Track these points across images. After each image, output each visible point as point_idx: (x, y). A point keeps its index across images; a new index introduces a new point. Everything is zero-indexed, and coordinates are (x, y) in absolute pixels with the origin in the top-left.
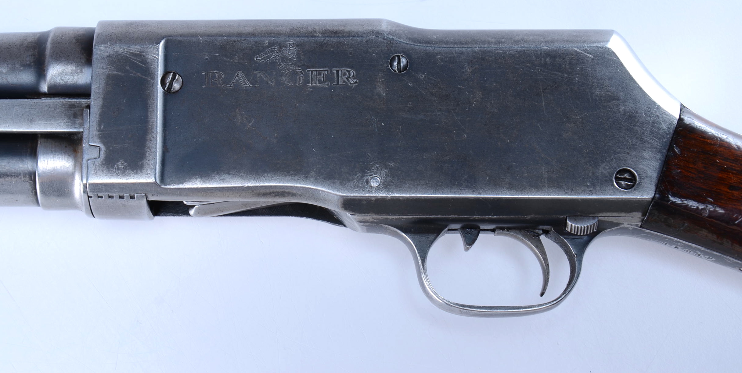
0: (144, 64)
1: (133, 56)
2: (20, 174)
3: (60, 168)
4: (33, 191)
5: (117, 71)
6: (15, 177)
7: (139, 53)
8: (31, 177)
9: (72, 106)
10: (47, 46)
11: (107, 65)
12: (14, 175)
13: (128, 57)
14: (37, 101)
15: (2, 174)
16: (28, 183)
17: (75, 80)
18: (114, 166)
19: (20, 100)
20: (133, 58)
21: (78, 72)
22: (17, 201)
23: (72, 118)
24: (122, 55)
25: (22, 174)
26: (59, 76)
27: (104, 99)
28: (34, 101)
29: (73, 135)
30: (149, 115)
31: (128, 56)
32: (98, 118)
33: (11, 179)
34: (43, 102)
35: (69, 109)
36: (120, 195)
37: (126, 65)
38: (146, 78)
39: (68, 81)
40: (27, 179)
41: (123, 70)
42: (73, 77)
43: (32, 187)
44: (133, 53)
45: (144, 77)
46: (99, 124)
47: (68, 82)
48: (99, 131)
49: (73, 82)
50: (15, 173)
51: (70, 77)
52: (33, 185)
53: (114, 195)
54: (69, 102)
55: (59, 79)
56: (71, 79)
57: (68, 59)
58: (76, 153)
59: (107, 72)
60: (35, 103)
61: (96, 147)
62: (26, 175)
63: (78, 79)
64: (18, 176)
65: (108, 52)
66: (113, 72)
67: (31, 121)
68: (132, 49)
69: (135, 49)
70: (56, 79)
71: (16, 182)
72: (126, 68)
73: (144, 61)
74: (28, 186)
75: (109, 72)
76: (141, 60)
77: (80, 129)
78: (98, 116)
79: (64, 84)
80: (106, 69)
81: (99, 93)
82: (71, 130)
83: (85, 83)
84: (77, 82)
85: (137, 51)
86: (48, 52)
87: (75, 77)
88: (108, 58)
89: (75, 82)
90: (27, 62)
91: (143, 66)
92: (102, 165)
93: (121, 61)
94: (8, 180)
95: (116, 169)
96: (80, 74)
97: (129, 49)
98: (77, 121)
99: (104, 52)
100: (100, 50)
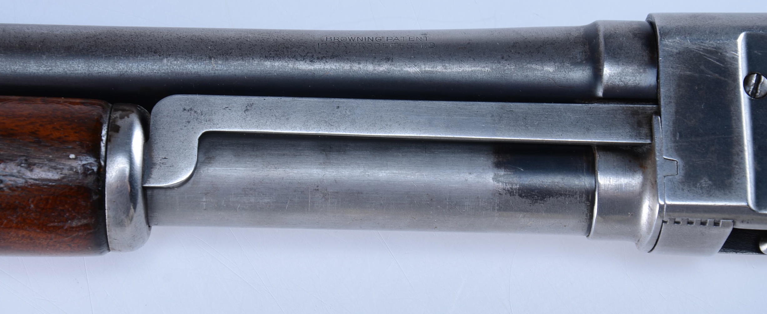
0: (723, 63)
1: (708, 53)
2: (576, 193)
3: (625, 186)
4: (588, 215)
5: (689, 71)
6: (569, 197)
7: (714, 50)
8: (588, 196)
9: (635, 113)
10: (600, 42)
11: (677, 64)
12: (569, 195)
13: (703, 55)
14: (594, 106)
15: (555, 192)
16: (583, 204)
17: (636, 81)
18: (696, 184)
19: (572, 104)
20: (708, 55)
21: (641, 72)
22: (565, 226)
23: (636, 127)
24: (695, 53)
25: (578, 193)
26: (618, 77)
27: (677, 104)
28: (590, 107)
29: (636, 148)
30: (734, 124)
31: (701, 53)
32: (672, 127)
33: (565, 199)
34: (600, 107)
35: (631, 116)
36: (702, 221)
37: (700, 65)
38: (726, 79)
39: (629, 82)
40: (584, 199)
41: (698, 70)
42: (634, 78)
43: (587, 209)
44: (707, 50)
45: (723, 78)
46: (673, 134)
47: (629, 84)
48: (674, 143)
49: (635, 84)
50: (569, 191)
51: (631, 78)
52: (589, 207)
53: (694, 220)
54: (631, 107)
55: (619, 80)
56: (632, 80)
57: (628, 57)
58: (643, 169)
59: (678, 72)
60: (590, 108)
61: (673, 161)
62: (582, 194)
63: (641, 80)
64: (573, 196)
65: (677, 49)
66: (686, 72)
67: (588, 130)
68: (706, 45)
69: (710, 45)
70: (614, 80)
71: (570, 203)
72: (701, 67)
73: (722, 59)
74: (584, 208)
75: (680, 72)
76: (718, 59)
77: (647, 140)
78: (671, 124)
79: (624, 86)
80: (677, 68)
81: (671, 97)
82: (636, 142)
83: (649, 85)
84: (639, 84)
85: (713, 48)
86: (602, 48)
87: (638, 79)
88: (678, 56)
89: (636, 84)
90: (578, 59)
91: (722, 65)
92: (683, 183)
93: (694, 59)
94: (561, 199)
95: (700, 188)
96: (643, 74)
97: (703, 45)
98: (642, 130)
99: (672, 49)
100: (667, 46)
